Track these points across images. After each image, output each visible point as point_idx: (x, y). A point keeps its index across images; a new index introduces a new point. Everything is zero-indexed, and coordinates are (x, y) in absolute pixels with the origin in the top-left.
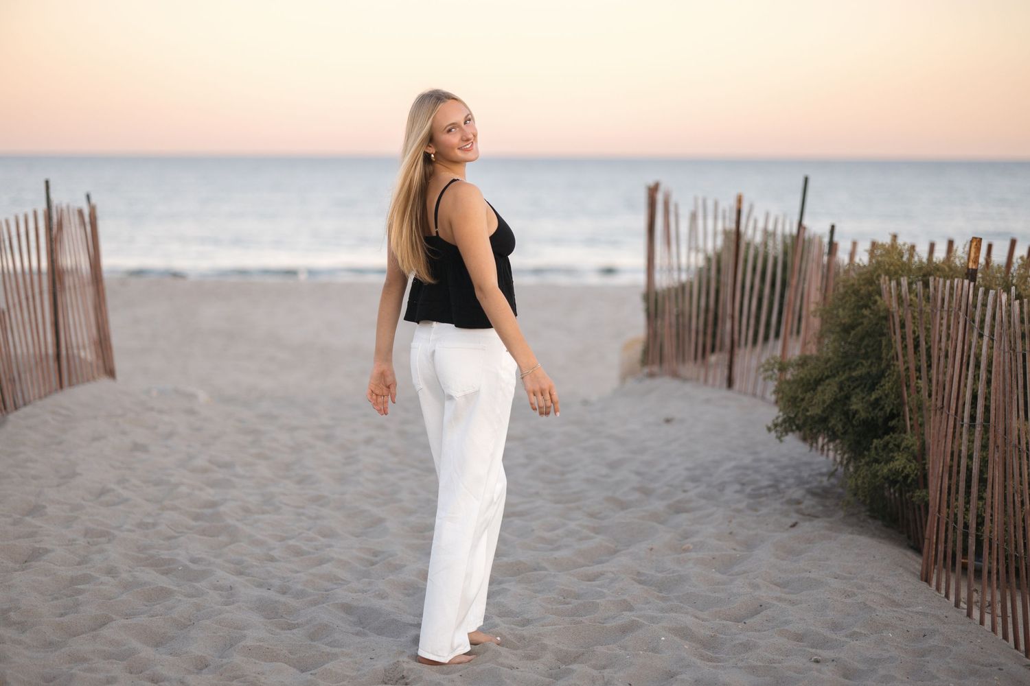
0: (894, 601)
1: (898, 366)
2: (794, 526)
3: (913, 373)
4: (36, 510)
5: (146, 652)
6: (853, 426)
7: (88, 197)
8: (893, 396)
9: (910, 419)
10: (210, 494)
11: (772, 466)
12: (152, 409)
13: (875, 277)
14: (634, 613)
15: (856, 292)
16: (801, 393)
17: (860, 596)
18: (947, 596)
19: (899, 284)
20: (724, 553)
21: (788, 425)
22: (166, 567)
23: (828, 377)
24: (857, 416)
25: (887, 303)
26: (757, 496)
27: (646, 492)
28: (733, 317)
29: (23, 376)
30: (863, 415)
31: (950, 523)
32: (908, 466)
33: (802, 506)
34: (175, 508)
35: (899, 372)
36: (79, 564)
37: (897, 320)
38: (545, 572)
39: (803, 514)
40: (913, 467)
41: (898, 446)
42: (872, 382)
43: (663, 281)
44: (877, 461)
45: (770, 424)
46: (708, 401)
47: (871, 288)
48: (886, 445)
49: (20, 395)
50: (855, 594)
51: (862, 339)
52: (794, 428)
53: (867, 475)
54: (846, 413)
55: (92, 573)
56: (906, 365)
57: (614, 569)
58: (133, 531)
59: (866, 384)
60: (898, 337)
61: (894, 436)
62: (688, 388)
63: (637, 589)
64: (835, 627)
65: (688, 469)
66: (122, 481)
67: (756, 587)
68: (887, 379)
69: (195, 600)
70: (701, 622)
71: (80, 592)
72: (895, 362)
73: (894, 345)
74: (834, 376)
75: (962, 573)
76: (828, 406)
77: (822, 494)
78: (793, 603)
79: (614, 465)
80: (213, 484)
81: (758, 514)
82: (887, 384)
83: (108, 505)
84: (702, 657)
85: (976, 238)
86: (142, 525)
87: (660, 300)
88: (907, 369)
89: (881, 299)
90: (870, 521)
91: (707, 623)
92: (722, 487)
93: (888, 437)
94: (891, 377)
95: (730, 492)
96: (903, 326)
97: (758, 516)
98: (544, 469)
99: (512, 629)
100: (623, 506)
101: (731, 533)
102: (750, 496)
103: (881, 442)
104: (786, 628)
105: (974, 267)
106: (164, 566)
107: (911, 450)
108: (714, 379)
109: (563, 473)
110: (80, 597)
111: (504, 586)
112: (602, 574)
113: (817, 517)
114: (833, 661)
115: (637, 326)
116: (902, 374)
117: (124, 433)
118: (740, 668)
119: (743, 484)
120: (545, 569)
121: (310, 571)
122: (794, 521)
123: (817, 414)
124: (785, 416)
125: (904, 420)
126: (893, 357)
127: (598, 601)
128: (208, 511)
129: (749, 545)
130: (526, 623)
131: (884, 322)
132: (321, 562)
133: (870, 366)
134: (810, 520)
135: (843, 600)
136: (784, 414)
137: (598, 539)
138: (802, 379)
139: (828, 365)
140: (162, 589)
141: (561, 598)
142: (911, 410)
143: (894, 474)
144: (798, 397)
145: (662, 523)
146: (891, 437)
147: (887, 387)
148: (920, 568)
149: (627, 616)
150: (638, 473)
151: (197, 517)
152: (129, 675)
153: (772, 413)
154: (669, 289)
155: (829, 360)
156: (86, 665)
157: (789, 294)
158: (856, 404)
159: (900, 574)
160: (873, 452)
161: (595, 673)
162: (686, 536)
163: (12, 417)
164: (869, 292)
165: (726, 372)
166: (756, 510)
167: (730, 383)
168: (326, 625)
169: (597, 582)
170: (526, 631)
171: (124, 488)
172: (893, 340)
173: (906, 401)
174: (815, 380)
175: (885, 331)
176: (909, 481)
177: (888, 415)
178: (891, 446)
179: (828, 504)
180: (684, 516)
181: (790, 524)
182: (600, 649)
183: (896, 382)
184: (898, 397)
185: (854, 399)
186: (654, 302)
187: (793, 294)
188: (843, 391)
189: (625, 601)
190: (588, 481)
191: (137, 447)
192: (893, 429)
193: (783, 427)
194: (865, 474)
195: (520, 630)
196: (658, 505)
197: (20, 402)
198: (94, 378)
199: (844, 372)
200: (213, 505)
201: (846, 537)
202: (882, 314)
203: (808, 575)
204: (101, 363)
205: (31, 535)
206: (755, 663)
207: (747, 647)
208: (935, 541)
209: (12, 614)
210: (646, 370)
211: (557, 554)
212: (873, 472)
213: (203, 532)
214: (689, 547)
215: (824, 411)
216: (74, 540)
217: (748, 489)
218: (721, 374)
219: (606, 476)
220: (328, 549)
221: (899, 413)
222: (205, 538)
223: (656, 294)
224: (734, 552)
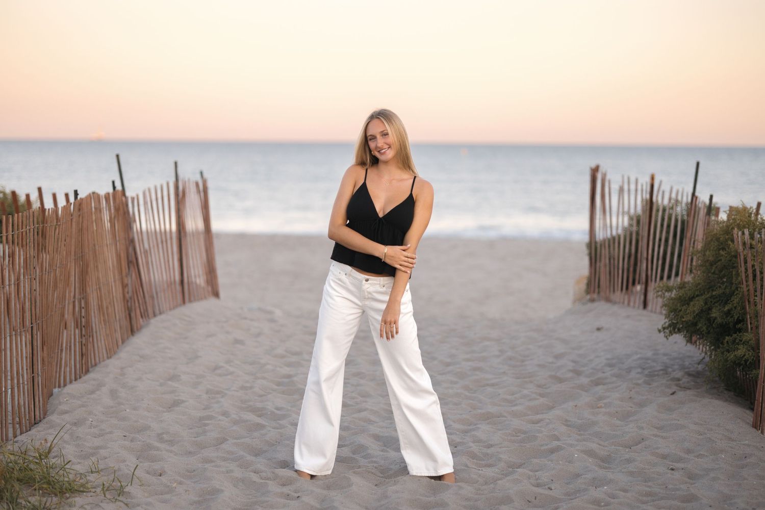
0: (731, 438)
1: (743, 288)
2: (673, 394)
3: (752, 291)
4: (174, 378)
5: (250, 458)
6: (714, 328)
8: (739, 309)
9: (751, 323)
10: (286, 370)
11: (665, 358)
12: (245, 318)
13: (730, 229)
14: (561, 442)
15: (718, 239)
16: (680, 306)
17: (708, 435)
19: (743, 233)
20: (623, 409)
21: (672, 328)
22: (260, 413)
23: (698, 296)
24: (716, 321)
25: (736, 246)
26: (652, 376)
27: (578, 373)
28: (647, 259)
29: (159, 295)
30: (719, 320)
32: (747, 354)
33: (681, 382)
34: (264, 378)
35: (743, 292)
36: (204, 409)
37: (742, 258)
38: (505, 419)
39: (681, 387)
40: (750, 355)
41: (741, 341)
42: (726, 299)
43: (600, 235)
44: (728, 351)
45: (660, 327)
46: (628, 317)
47: (727, 237)
48: (734, 341)
49: (157, 307)
50: (705, 434)
51: (721, 271)
52: (676, 330)
53: (721, 360)
54: (709, 320)
55: (213, 415)
56: (748, 288)
57: (550, 417)
58: (237, 391)
59: (722, 300)
60: (743, 269)
61: (740, 334)
62: (615, 308)
63: (563, 429)
64: (689, 451)
65: (607, 359)
66: (229, 362)
67: (641, 428)
68: (735, 297)
69: (279, 430)
70: (602, 447)
71: (206, 425)
72: (741, 286)
73: (740, 274)
74: (702, 295)
76: (697, 314)
77: (695, 375)
78: (663, 438)
79: (558, 357)
80: (289, 365)
81: (651, 386)
82: (735, 300)
83: (220, 375)
84: (600, 467)
86: (243, 388)
87: (598, 246)
88: (749, 290)
89: (733, 244)
90: (726, 392)
91: (606, 448)
92: (629, 370)
94: (738, 295)
95: (633, 374)
96: (746, 262)
97: (650, 388)
98: (510, 359)
99: (480, 449)
100: (561, 380)
101: (630, 398)
102: (647, 376)
103: (731, 338)
104: (657, 451)
106: (260, 412)
107: (749, 344)
108: (635, 303)
109: (523, 361)
110: (206, 428)
111: (478, 426)
112: (542, 420)
113: (690, 389)
114: (683, 469)
115: (583, 267)
116: (746, 293)
117: (228, 333)
118: (623, 472)
119: (644, 369)
120: (506, 417)
121: (353, 416)
122: (673, 391)
123: (690, 320)
125: (747, 324)
126: (740, 283)
127: (537, 435)
128: (286, 380)
129: (642, 405)
130: (490, 446)
131: (734, 259)
132: (360, 411)
133: (725, 289)
134: (684, 391)
135: (696, 436)
136: (669, 321)
137: (542, 400)
138: (680, 297)
139: (699, 287)
140: (258, 424)
141: (514, 433)
142: (751, 318)
143: (739, 360)
144: (678, 309)
145: (586, 391)
146: (737, 335)
147: (735, 302)
148: (752, 419)
149: (555, 444)
150: (574, 361)
151: (279, 384)
152: (240, 469)
153: (661, 320)
154: (604, 240)
155: (699, 284)
156: (214, 464)
157: (686, 242)
158: (715, 313)
159: (738, 423)
160: (726, 345)
161: (531, 473)
162: (600, 399)
163: (153, 321)
164: (726, 239)
165: (642, 297)
166: (649, 384)
167: (645, 305)
168: (363, 445)
169: (538, 425)
170: (489, 451)
171: (230, 366)
172: (740, 271)
173: (748, 311)
174: (689, 298)
175: (735, 265)
176: (748, 363)
177: (735, 320)
178: (737, 341)
179: (698, 381)
180: (601, 387)
181: (671, 392)
182: (535, 461)
183: (741, 299)
184: (743, 309)
185: (714, 310)
186: (595, 249)
187: (688, 243)
188: (707, 305)
189: (554, 435)
190: (539, 366)
191: (237, 341)
192: (740, 330)
193: (669, 329)
194: (720, 359)
195: (485, 450)
196: (584, 380)
197: (157, 312)
198: (205, 298)
199: (708, 292)
200: (289, 376)
201: (706, 401)
202: (733, 254)
203: (676, 422)
204: (210, 289)
205: (172, 392)
206: (633, 470)
207: (629, 461)
208: (761, 401)
209: (164, 436)
210: (588, 297)
211: (515, 408)
212: (725, 358)
213: (283, 393)
214: (601, 406)
215: (694, 318)
216: (200, 395)
217: (646, 372)
218: (639, 299)
219: (552, 363)
220: (365, 403)
221: (744, 319)
222: (285, 396)
223: (596, 243)
224: (630, 409)
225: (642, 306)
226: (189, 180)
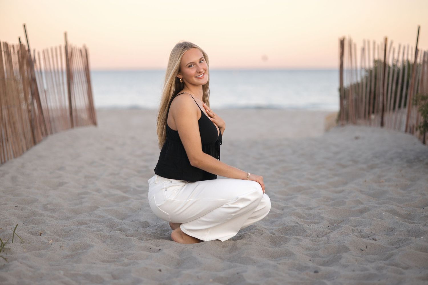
4: (61, 168)
5: (117, 220)
11: (413, 152)
14: (365, 205)
20: (401, 183)
27: (356, 162)
28: (383, 93)
29: (55, 121)
34: (127, 168)
36: (82, 188)
49: (54, 129)
55: (89, 191)
57: (349, 189)
58: (108, 176)
63: (362, 196)
66: (102, 159)
70: (400, 208)
71: (82, 198)
81: (413, 169)
83: (96, 167)
84: (407, 222)
86: (112, 174)
91: (404, 209)
99: (304, 211)
100: (344, 166)
101: (402, 176)
102: (406, 162)
106: (125, 189)
108: (374, 124)
110: (83, 200)
111: (295, 195)
112: (343, 191)
117: (102, 144)
120: (314, 189)
127: (345, 200)
129: (413, 180)
130: (311, 209)
140: (124, 197)
141: (325, 200)
145: (367, 172)
149: (361, 206)
150: (349, 155)
152: (109, 229)
154: (351, 86)
156: (86, 225)
161: (353, 228)
162: (380, 177)
163: (50, 137)
165: (380, 120)
167: (382, 125)
169: (342, 194)
170: (311, 212)
171: (103, 161)
180: (377, 169)
182: (352, 218)
186: (344, 93)
187: (413, 81)
189: (358, 200)
191: (108, 148)
195: (307, 212)
196: (362, 166)
198: (87, 125)
204: (91, 120)
205: (59, 177)
209: (48, 206)
210: (339, 124)
211: (318, 184)
214: (383, 181)
216: (80, 179)
217: (405, 160)
218: (377, 121)
224: (406, 183)
225: (380, 125)
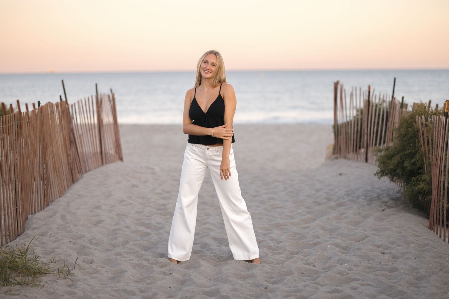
0: (416, 235)
2: (383, 210)
3: (427, 151)
4: (98, 207)
5: (142, 252)
6: (406, 172)
7: (111, 90)
8: (420, 161)
9: (427, 169)
10: (162, 202)
11: (379, 190)
12: (138, 172)
13: (414, 116)
14: (320, 239)
15: (407, 122)
16: (386, 160)
17: (404, 233)
18: (437, 234)
19: (421, 118)
20: (355, 220)
21: (382, 173)
23: (396, 154)
24: (407, 168)
25: (418, 126)
26: (371, 201)
27: (329, 200)
28: (367, 134)
29: (88, 160)
30: (409, 168)
31: (438, 206)
32: (425, 187)
33: (388, 204)
34: (149, 206)
35: (422, 152)
36: (116, 225)
37: (421, 132)
39: (388, 206)
40: (427, 187)
41: (421, 179)
42: (412, 156)
43: (340, 121)
44: (414, 185)
45: (375, 173)
46: (357, 167)
47: (412, 120)
48: (417, 180)
49: (87, 168)
50: (402, 233)
51: (409, 140)
52: (384, 174)
53: (410, 191)
54: (403, 168)
55: (121, 228)
56: (425, 150)
57: (313, 225)
58: (134, 214)
59: (410, 156)
60: (422, 138)
62: (350, 162)
63: (321, 231)
64: (393, 243)
65: (346, 191)
66: (129, 197)
67: (366, 230)
68: (418, 154)
69: (159, 236)
70: (343, 242)
72: (421, 148)
73: (420, 141)
74: (399, 154)
75: (446, 227)
76: (396, 165)
77: (396, 200)
78: (378, 235)
79: (318, 191)
80: (164, 198)
82: (418, 156)
83: (125, 205)
84: (342, 253)
85: (447, 100)
86: (137, 212)
87: (339, 127)
88: (425, 151)
89: (416, 124)
90: (413, 209)
91: (346, 242)
92: (358, 197)
93: (418, 176)
95: (361, 200)
96: (423, 135)
97: (370, 207)
98: (291, 192)
99: (274, 244)
100: (319, 204)
101: (359, 213)
102: (368, 200)
103: (416, 178)
104: (375, 243)
105: (447, 111)
106: (148, 226)
107: (426, 181)
108: (361, 159)
109: (298, 194)
110: (117, 235)
111: (273, 231)
112: (309, 227)
113: (393, 207)
114: (389, 253)
115: (331, 139)
116: (424, 152)
117: (128, 181)
118: (356, 256)
119: (366, 196)
120: (288, 225)
121: (201, 227)
122: (383, 209)
123: (392, 168)
124: (381, 170)
125: (425, 170)
126: (420, 146)
127: (307, 235)
128: (162, 207)
129: (365, 217)
130: (279, 243)
131: (417, 133)
132: (205, 224)
133: (412, 150)
134: (390, 209)
135: (397, 234)
137: (309, 215)
138: (386, 155)
139: (397, 149)
140: (147, 233)
141: (293, 235)
142: (426, 166)
143: (420, 190)
144: (385, 162)
145: (334, 210)
146: (419, 176)
147: (418, 157)
148: (428, 224)
149: (317, 240)
150: (327, 193)
151: (158, 209)
152: (137, 259)
153: (376, 169)
154: (343, 124)
155: (397, 147)
156: (122, 256)
157: (389, 124)
158: (406, 164)
159: (420, 226)
160: (413, 182)
161: (303, 257)
162: (342, 214)
163: (85, 175)
164: (412, 122)
165: (365, 156)
166: (370, 205)
168: (207, 243)
169: (307, 230)
170: (279, 245)
171: (130, 200)
172: (420, 140)
173: (425, 162)
174: (392, 156)
175: (417, 136)
176: (425, 192)
177: (418, 168)
178: (419, 180)
179: (397, 203)
180: (342, 207)
182: (305, 250)
183: (421, 155)
184: (422, 161)
185: (405, 162)
186: (337, 129)
187: (390, 124)
188: (402, 159)
189: (316, 235)
190: (307, 196)
191: (134, 186)
192: (420, 173)
193: (380, 174)
196: (333, 204)
197: (87, 170)
198: (115, 161)
199: (402, 152)
200: (164, 205)
201: (402, 214)
202: (416, 130)
203: (385, 226)
204: (117, 156)
205: (97, 215)
206: (361, 254)
207: (359, 249)
208: (433, 214)
209: (93, 240)
210: (334, 156)
211: (293, 221)
212: (412, 189)
213: (161, 214)
214: (343, 218)
215: (395, 167)
216: (113, 217)
217: (368, 198)
218: (363, 157)
219: (314, 194)
220: (208, 219)
221: (423, 167)
222: (162, 216)
223: (338, 125)
224: (359, 219)
225: (365, 161)
226: (104, 94)
